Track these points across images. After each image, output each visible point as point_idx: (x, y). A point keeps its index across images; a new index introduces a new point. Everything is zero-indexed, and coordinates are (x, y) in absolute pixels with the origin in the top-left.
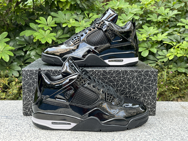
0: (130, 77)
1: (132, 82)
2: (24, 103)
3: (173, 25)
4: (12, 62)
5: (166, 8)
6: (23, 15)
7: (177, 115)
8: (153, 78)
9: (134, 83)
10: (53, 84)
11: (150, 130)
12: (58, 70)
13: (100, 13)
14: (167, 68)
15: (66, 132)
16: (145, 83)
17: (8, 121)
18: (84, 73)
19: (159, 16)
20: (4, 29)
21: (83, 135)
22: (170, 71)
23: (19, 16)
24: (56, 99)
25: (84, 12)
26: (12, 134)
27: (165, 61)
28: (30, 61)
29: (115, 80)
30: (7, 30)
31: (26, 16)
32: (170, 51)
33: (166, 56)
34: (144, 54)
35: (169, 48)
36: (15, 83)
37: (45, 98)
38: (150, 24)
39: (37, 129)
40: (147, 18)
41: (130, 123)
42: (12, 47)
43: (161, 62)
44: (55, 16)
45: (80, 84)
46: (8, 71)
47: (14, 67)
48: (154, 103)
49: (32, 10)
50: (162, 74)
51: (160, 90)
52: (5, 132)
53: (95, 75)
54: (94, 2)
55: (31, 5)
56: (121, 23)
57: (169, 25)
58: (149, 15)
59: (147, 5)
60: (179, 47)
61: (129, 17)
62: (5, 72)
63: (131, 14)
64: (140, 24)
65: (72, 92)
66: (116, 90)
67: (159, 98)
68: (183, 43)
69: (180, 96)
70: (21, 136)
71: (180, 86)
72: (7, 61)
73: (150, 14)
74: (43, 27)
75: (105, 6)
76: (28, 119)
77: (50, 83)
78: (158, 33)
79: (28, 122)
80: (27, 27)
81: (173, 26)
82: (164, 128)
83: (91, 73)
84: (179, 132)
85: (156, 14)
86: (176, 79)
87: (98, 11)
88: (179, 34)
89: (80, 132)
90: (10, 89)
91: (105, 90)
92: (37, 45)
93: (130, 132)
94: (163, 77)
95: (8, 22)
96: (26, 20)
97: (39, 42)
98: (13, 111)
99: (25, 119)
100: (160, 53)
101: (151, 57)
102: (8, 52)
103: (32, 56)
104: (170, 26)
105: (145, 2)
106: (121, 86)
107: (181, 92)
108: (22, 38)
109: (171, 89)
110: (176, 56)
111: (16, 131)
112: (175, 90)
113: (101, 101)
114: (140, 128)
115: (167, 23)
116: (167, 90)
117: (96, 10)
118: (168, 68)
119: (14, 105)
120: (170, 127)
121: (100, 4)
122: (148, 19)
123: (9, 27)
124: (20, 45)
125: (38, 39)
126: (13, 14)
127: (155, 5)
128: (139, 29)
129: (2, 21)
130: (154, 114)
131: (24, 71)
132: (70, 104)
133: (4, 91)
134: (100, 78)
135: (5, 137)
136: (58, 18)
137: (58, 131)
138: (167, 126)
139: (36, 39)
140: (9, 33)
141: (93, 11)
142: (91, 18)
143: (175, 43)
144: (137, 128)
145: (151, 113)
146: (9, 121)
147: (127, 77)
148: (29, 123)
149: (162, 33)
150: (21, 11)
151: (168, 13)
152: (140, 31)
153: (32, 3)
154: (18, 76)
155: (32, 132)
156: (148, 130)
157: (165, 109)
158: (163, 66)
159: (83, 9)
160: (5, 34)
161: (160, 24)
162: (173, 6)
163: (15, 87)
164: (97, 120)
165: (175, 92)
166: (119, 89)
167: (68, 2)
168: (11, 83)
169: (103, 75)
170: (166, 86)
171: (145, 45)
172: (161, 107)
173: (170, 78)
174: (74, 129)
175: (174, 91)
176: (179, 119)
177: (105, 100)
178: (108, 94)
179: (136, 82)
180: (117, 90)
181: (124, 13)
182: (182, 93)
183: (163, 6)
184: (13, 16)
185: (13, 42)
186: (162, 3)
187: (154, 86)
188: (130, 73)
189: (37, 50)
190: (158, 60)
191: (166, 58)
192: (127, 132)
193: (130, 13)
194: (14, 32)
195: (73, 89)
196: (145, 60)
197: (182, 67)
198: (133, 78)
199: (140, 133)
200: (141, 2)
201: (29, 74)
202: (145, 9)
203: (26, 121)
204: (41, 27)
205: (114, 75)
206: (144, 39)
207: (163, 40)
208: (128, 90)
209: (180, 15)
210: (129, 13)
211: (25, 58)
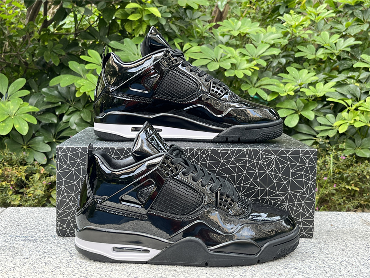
0: (264, 162)
1: (268, 172)
2: (60, 212)
3: (346, 66)
4: (34, 136)
5: (332, 34)
6: (57, 46)
7: (355, 238)
8: (307, 165)
9: (271, 174)
10: (117, 173)
11: (302, 265)
12: (126, 149)
13: (205, 42)
14: (335, 149)
15: (140, 267)
16: (294, 175)
17: (29, 246)
18: (175, 153)
19: (320, 49)
20: (18, 72)
21: (172, 273)
22: (340, 155)
23: (49, 48)
24: (123, 203)
25: (174, 41)
26: (38, 270)
27: (331, 136)
28: (68, 134)
29: (234, 168)
30: (25, 75)
31: (62, 48)
32: (341, 117)
33: (333, 127)
34: (290, 122)
35: (339, 110)
36: (39, 177)
37: (100, 200)
38: (302, 65)
39: (85, 261)
40: (296, 52)
41: (263, 251)
42: (35, 106)
43: (323, 137)
44: (117, 48)
45: (169, 175)
46: (27, 153)
47: (37, 146)
48: (311, 214)
49: (72, 36)
50: (325, 160)
51: (321, 193)
52: (24, 265)
53: (197, 159)
54: (193, 22)
55: (72, 27)
56: (246, 62)
57: (338, 66)
58: (299, 47)
59: (297, 27)
60: (359, 108)
61: (260, 50)
62: (21, 155)
63: (266, 44)
64: (281, 64)
65: (152, 189)
66: (236, 187)
67: (320, 207)
68: (365, 101)
69: (361, 204)
70: (54, 274)
71: (361, 184)
72: (25, 133)
73: (302, 45)
74: (95, 68)
75: (214, 30)
76: (68, 241)
77: (111, 172)
78: (317, 82)
79: (67, 247)
80: (64, 68)
81: (346, 68)
82: (329, 262)
83: (189, 154)
84: (359, 269)
85: (313, 46)
86: (353, 171)
87: (201, 38)
88: (358, 84)
89: (168, 267)
90: (29, 187)
91: (216, 186)
92: (83, 103)
93: (264, 269)
94: (328, 167)
95: (28, 59)
96: (62, 55)
97: (87, 98)
98: (37, 227)
99: (62, 243)
100: (321, 120)
101: (304, 128)
102: (26, 117)
103: (73, 125)
104: (341, 69)
105: (292, 21)
106: (247, 179)
107: (362, 196)
108: (53, 91)
109: (344, 189)
110: (352, 126)
111: (44, 264)
112: (351, 192)
113: (207, 208)
114: (282, 261)
115: (335, 62)
116: (335, 192)
117: (196, 38)
118: (338, 149)
119: (40, 215)
120: (341, 260)
121: (204, 25)
122: (297, 55)
123: (29, 69)
124: (49, 103)
125: (85, 92)
126: (37, 44)
127: (312, 27)
128: (281, 74)
129: (16, 57)
130: (310, 235)
131: (61, 150)
132: (148, 213)
133: (18, 191)
134: (205, 165)
135: (23, 275)
136: (123, 52)
137: (126, 264)
138: (335, 257)
139: (81, 93)
140: (28, 81)
141: (190, 39)
142: (187, 52)
143: (351, 101)
144: (278, 262)
145: (304, 233)
146: (31, 245)
147: (259, 163)
148: (68, 249)
149: (324, 82)
150: (52, 38)
151: (336, 43)
152: (282, 77)
153: (74, 23)
154: (45, 162)
155: (76, 266)
156: (299, 265)
157: (332, 225)
158: (328, 145)
159: (171, 35)
160: (22, 81)
161: (321, 64)
162: (347, 29)
163: (40, 185)
164: (201, 245)
165: (351, 195)
166: (243, 186)
167: (143, 22)
168: (32, 176)
169: (212, 158)
170: (334, 185)
171: (293, 104)
172: (323, 223)
173: (342, 169)
174: (156, 261)
175: (349, 194)
176: (359, 246)
177: (217, 206)
178: (221, 194)
179: (275, 172)
180: (239, 188)
181: (252, 43)
182: (366, 199)
183: (328, 30)
184: (37, 47)
185: (37, 97)
186: (324, 25)
187: (309, 181)
188: (265, 154)
189: (83, 112)
190: (318, 133)
191: (333, 129)
192: (259, 269)
193: (263, 42)
194: (37, 79)
195: (154, 183)
196: (293, 133)
197: (364, 147)
198: (269, 165)
199: (282, 271)
200: (283, 23)
201: (70, 156)
202: (293, 34)
203: (64, 246)
204: (90, 68)
205: (233, 159)
206: (290, 93)
207: (327, 95)
208: (259, 188)
209: (360, 48)
210: (260, 42)
211: (59, 129)
